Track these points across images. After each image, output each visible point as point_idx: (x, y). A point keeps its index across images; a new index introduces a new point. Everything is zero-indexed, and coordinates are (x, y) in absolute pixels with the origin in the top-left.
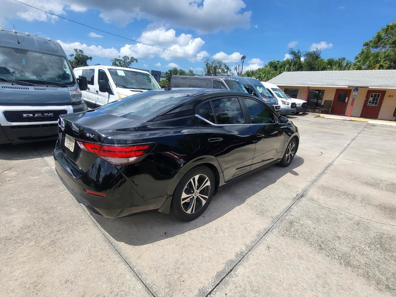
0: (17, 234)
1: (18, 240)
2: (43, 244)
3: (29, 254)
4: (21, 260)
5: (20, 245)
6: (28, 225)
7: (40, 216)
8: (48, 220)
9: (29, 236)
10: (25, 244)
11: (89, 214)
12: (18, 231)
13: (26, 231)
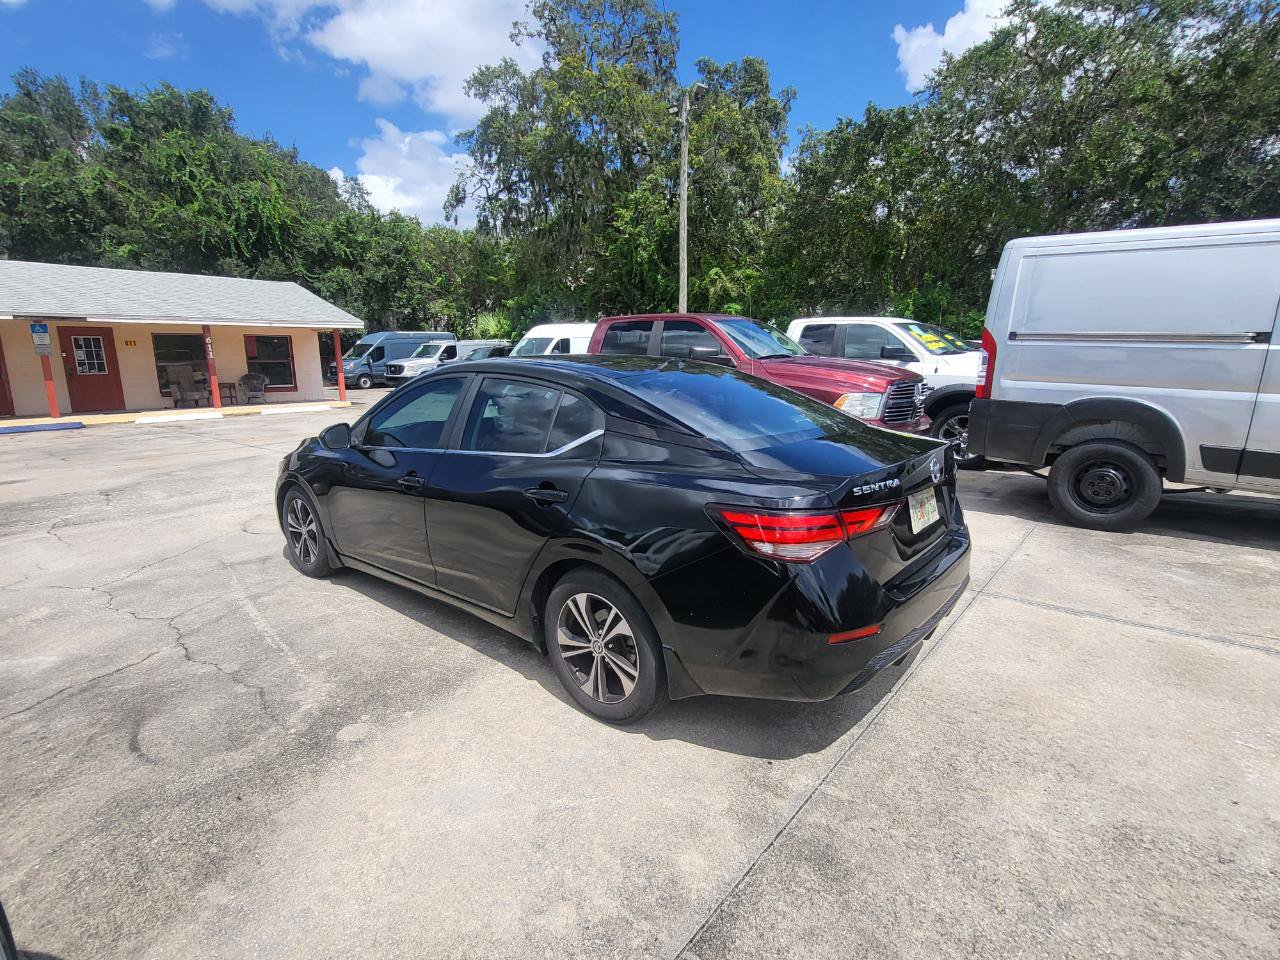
0: (1052, 765)
1: (1058, 751)
2: (1023, 715)
3: (1054, 716)
4: (1073, 719)
5: (1059, 742)
6: (1014, 769)
7: (975, 768)
8: (971, 746)
9: (1032, 745)
10: (1050, 735)
11: (890, 695)
12: (1045, 771)
13: (1029, 759)
